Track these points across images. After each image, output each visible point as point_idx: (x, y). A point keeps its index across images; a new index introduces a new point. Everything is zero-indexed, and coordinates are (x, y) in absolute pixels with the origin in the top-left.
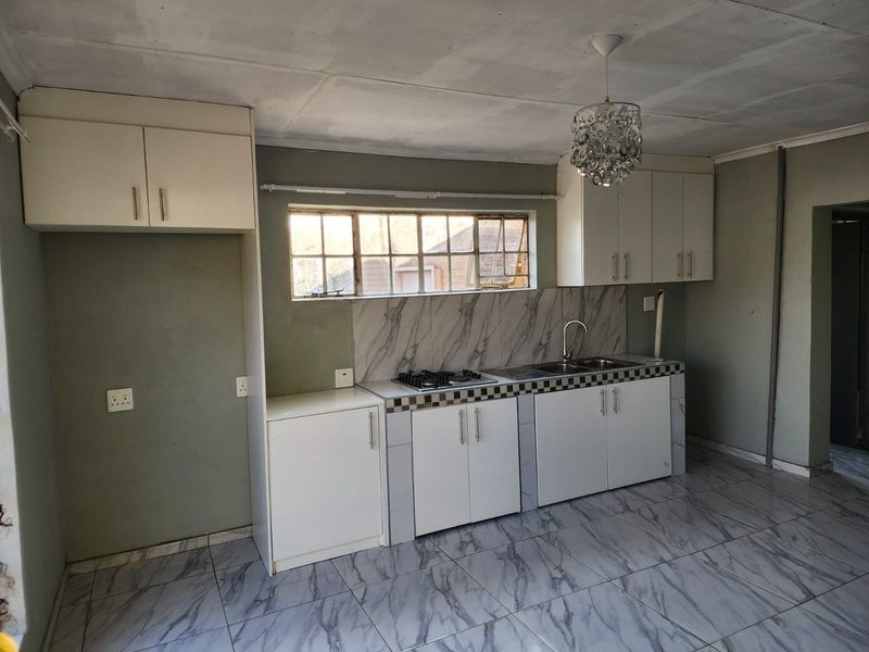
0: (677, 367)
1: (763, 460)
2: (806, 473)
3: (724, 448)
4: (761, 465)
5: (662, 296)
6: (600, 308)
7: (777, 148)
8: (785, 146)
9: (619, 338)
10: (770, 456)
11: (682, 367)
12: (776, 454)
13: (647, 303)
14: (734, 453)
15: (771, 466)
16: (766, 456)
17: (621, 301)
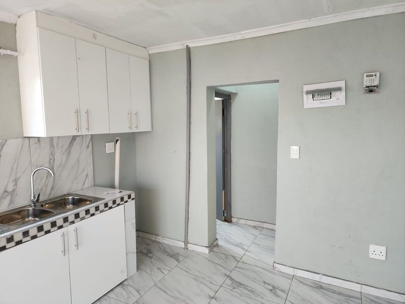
0: (129, 197)
1: (182, 245)
2: (206, 251)
3: (160, 239)
4: (181, 248)
5: (118, 142)
6: (69, 153)
7: (185, 47)
8: (191, 45)
9: (87, 175)
10: (186, 242)
11: (133, 196)
12: (190, 240)
13: (109, 147)
14: (166, 241)
15: (187, 249)
16: (184, 242)
17: (88, 147)
